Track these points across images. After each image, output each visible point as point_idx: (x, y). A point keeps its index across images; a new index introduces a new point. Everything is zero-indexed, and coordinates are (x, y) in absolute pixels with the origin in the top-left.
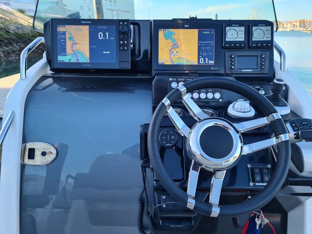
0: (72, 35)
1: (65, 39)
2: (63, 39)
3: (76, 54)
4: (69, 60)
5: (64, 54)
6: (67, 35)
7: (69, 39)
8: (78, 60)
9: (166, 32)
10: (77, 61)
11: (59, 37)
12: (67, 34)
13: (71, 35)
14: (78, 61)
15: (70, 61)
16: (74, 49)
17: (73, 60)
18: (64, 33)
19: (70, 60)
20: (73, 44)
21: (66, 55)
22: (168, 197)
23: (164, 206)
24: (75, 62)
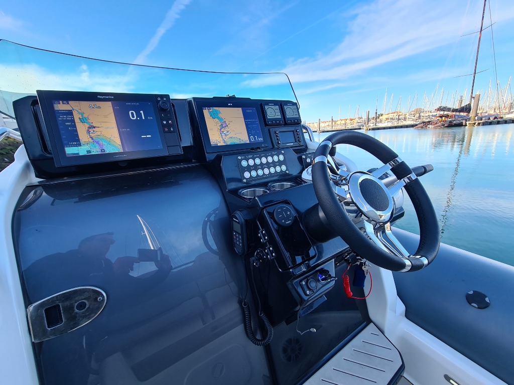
0: (84, 116)
1: (73, 121)
2: (68, 121)
3: (98, 143)
4: (87, 151)
5: (73, 144)
6: (76, 117)
7: (81, 121)
8: (104, 150)
9: (210, 111)
10: (102, 152)
11: (60, 119)
12: (75, 113)
13: (82, 116)
14: (104, 152)
16: (92, 135)
17: (96, 151)
18: (70, 113)
19: (89, 152)
20: (89, 128)
21: (80, 145)
22: (308, 281)
23: (308, 292)
24: (99, 153)
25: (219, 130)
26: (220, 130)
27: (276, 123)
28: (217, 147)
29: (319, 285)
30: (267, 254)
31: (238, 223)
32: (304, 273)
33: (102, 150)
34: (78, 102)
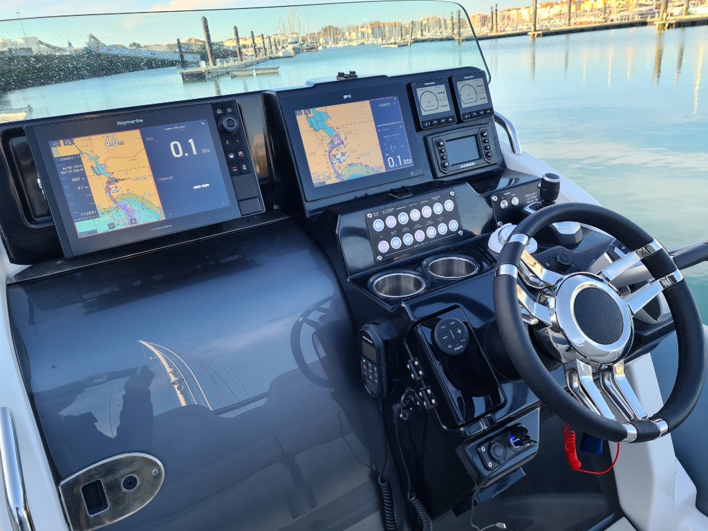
0: (101, 161)
1: (83, 174)
2: (76, 175)
3: (124, 207)
4: (109, 225)
5: (86, 216)
6: (87, 164)
7: (95, 172)
8: (135, 219)
9: (310, 115)
10: (132, 223)
11: (63, 173)
12: (84, 160)
13: (96, 162)
14: (136, 223)
15: (114, 227)
16: (115, 195)
17: (122, 223)
18: (76, 160)
19: (111, 225)
20: (109, 183)
21: (96, 215)
22: (490, 445)
23: (490, 465)
24: (128, 226)
25: (327, 153)
26: (329, 153)
27: (438, 122)
28: (326, 188)
29: (510, 453)
30: (422, 399)
31: (373, 345)
32: (485, 433)
33: (132, 220)
34: (87, 138)
